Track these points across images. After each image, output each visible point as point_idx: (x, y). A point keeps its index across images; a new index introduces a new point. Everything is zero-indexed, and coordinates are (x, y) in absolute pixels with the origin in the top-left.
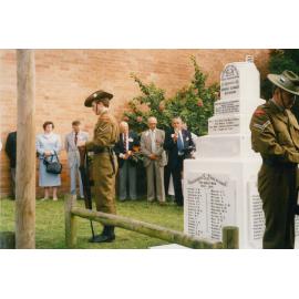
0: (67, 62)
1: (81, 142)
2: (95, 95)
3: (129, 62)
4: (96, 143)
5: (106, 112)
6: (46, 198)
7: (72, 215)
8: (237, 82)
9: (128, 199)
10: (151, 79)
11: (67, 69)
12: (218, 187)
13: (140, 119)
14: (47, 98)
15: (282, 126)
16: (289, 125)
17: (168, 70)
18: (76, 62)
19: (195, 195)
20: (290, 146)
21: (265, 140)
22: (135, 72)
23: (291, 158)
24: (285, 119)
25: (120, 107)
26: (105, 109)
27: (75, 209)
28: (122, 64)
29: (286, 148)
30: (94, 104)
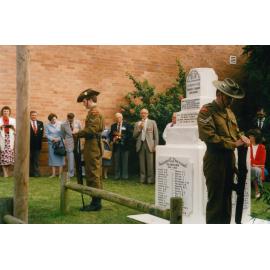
0: (74, 62)
1: (76, 130)
2: (86, 94)
3: (125, 62)
4: (87, 131)
5: (95, 107)
6: (53, 175)
7: (66, 188)
8: (199, 84)
9: (121, 178)
10: (145, 76)
11: (73, 68)
12: (180, 168)
13: (132, 111)
14: (56, 92)
15: (222, 121)
16: (227, 120)
17: (159, 69)
18: (81, 62)
19: (164, 174)
20: (226, 136)
21: (207, 132)
22: (131, 71)
23: (226, 146)
24: (224, 116)
25: (118, 100)
26: (93, 104)
27: (68, 183)
28: (120, 64)
29: (223, 138)
30: (85, 100)
